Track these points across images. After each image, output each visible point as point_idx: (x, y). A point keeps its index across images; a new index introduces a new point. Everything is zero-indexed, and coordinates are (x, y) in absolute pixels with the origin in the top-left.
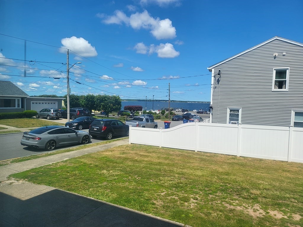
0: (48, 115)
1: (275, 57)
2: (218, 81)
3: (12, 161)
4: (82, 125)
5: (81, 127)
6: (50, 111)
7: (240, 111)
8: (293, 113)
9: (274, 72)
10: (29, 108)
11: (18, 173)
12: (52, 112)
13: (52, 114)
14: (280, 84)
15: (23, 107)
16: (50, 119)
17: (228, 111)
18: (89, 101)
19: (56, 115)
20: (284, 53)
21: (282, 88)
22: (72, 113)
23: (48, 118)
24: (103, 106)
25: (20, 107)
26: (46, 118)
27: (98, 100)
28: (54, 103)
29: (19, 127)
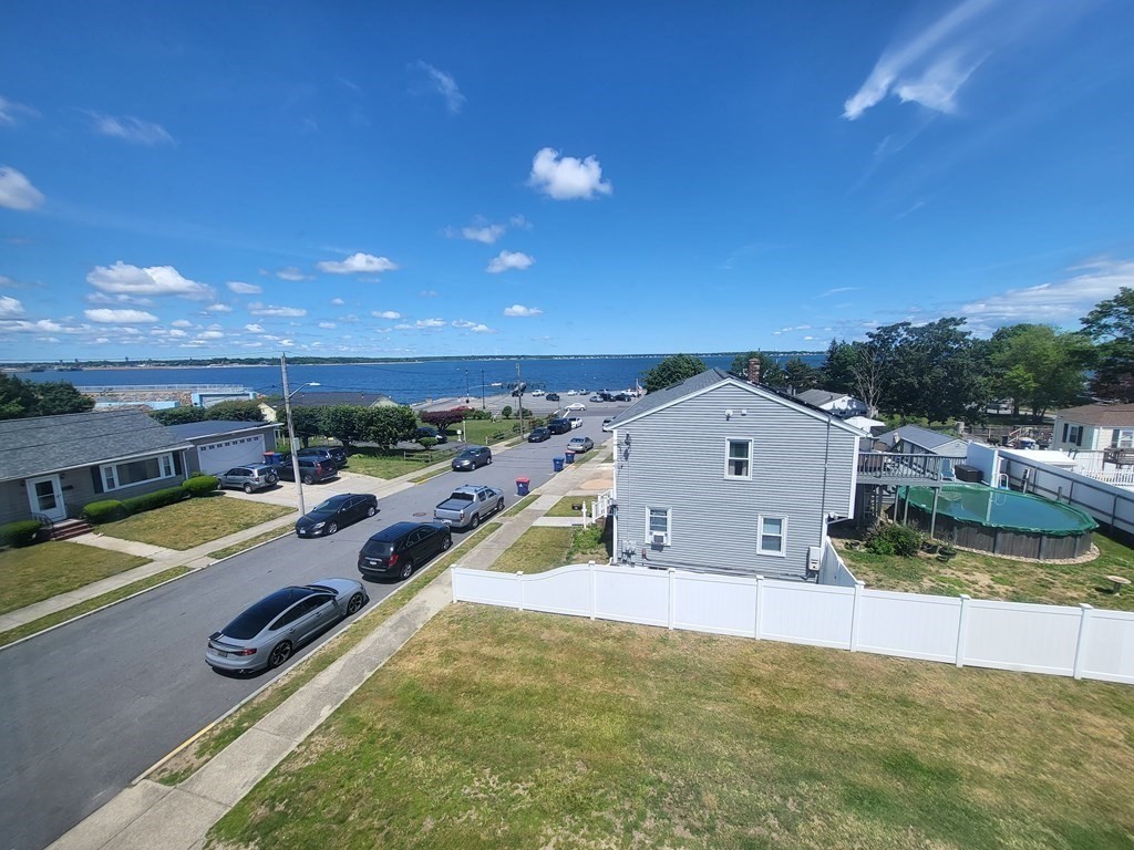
0: (246, 484)
1: (728, 417)
2: (626, 455)
3: (196, 745)
4: (336, 523)
5: (333, 528)
6: (248, 473)
7: (669, 512)
8: (761, 520)
9: (728, 444)
10: (195, 467)
11: (226, 816)
12: (257, 476)
13: (257, 480)
14: (739, 468)
15: (179, 470)
16: (252, 492)
17: (648, 511)
18: (340, 421)
19: (267, 481)
20: (744, 412)
21: (740, 474)
22: (303, 458)
23: (248, 489)
24: (375, 433)
25: (173, 474)
26: (243, 490)
27: (360, 419)
28: (257, 438)
29: (181, 545)
